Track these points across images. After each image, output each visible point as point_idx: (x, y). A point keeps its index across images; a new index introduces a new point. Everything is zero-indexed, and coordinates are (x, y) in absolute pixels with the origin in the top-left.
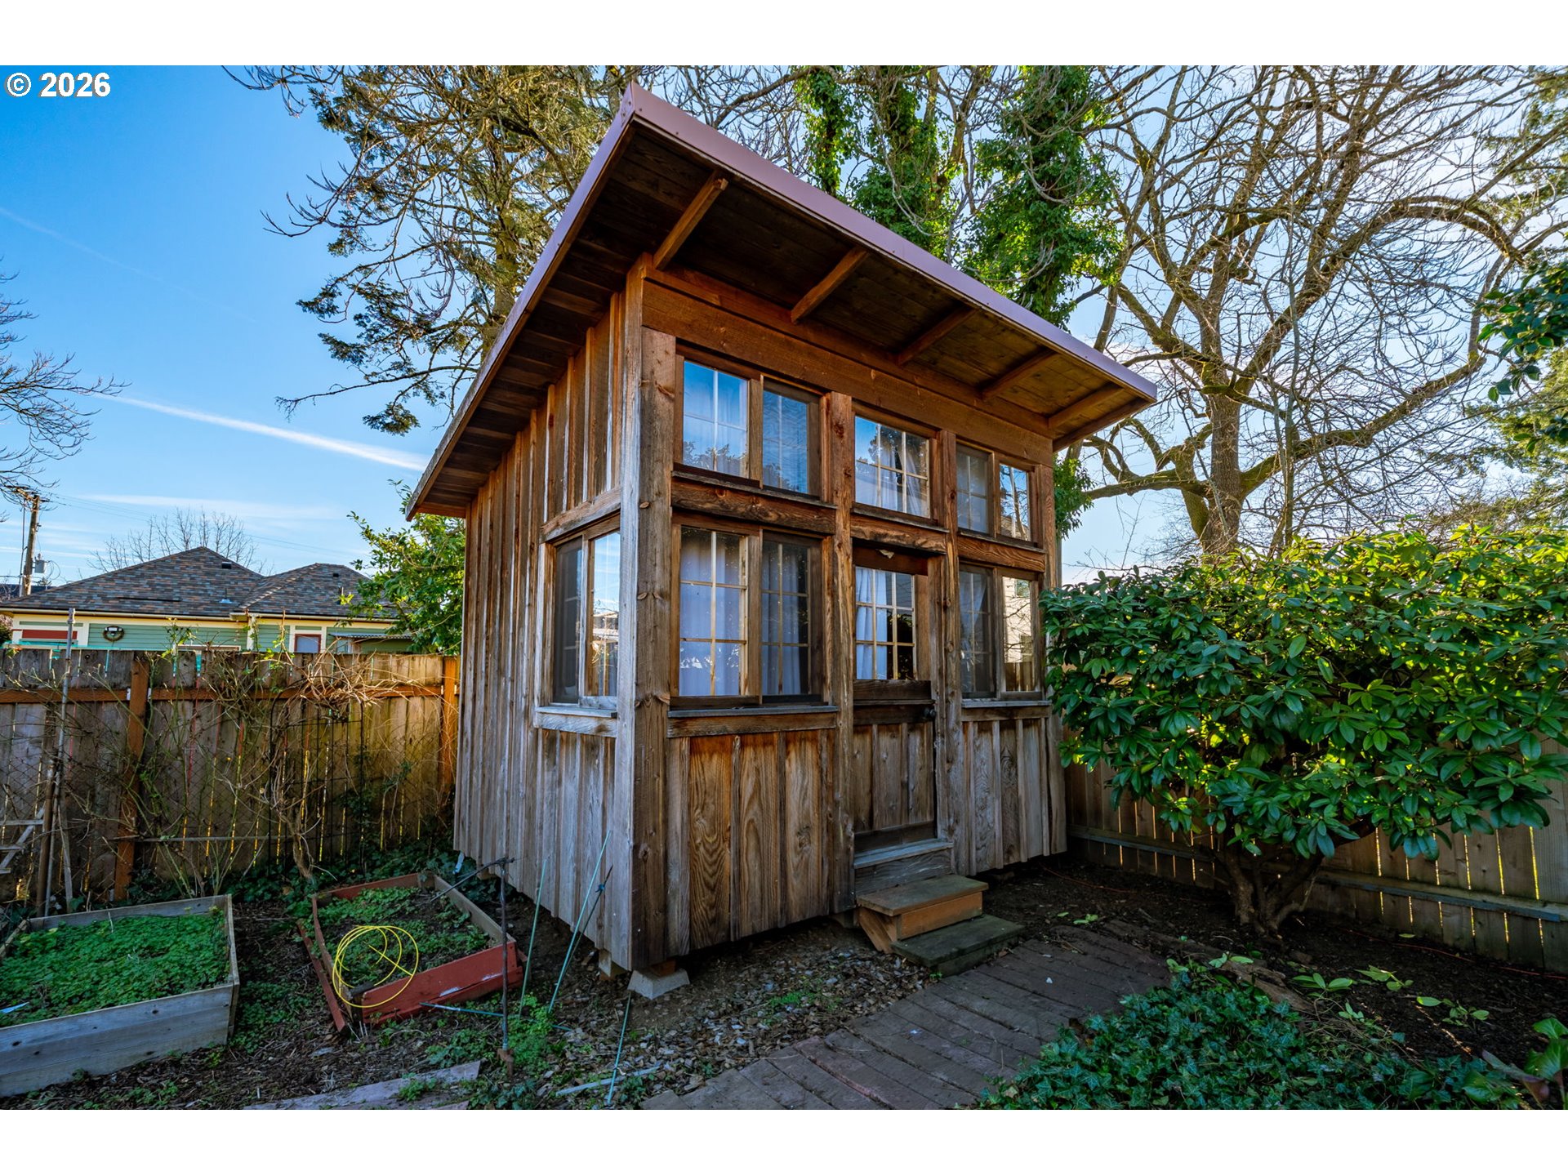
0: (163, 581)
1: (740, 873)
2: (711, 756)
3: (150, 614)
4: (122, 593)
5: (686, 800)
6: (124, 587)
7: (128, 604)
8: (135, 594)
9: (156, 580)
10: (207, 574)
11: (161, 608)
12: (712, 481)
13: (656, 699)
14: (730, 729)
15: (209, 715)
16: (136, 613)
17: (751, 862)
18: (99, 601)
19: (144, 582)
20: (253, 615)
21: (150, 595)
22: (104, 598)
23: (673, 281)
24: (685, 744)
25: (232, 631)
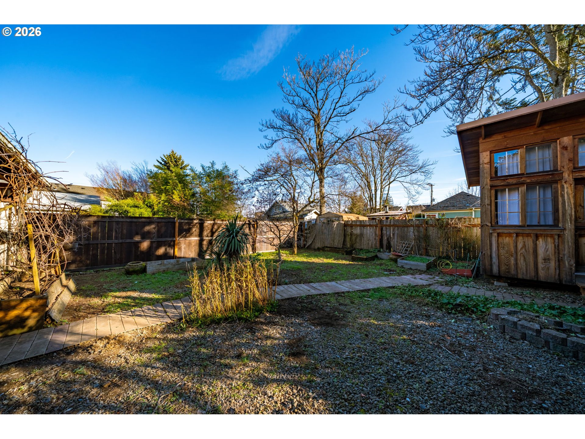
0: (452, 202)
1: (517, 264)
2: (506, 237)
3: (449, 210)
4: (444, 205)
5: (497, 245)
6: (444, 204)
7: (445, 208)
8: (446, 205)
9: (451, 202)
10: (463, 198)
11: (452, 208)
12: (503, 178)
13: (487, 225)
14: (512, 231)
15: (435, 230)
16: (447, 210)
17: (521, 262)
18: (439, 208)
19: (448, 202)
20: (474, 208)
21: (450, 205)
22: (440, 207)
23: (488, 140)
24: (496, 234)
25: (468, 212)
